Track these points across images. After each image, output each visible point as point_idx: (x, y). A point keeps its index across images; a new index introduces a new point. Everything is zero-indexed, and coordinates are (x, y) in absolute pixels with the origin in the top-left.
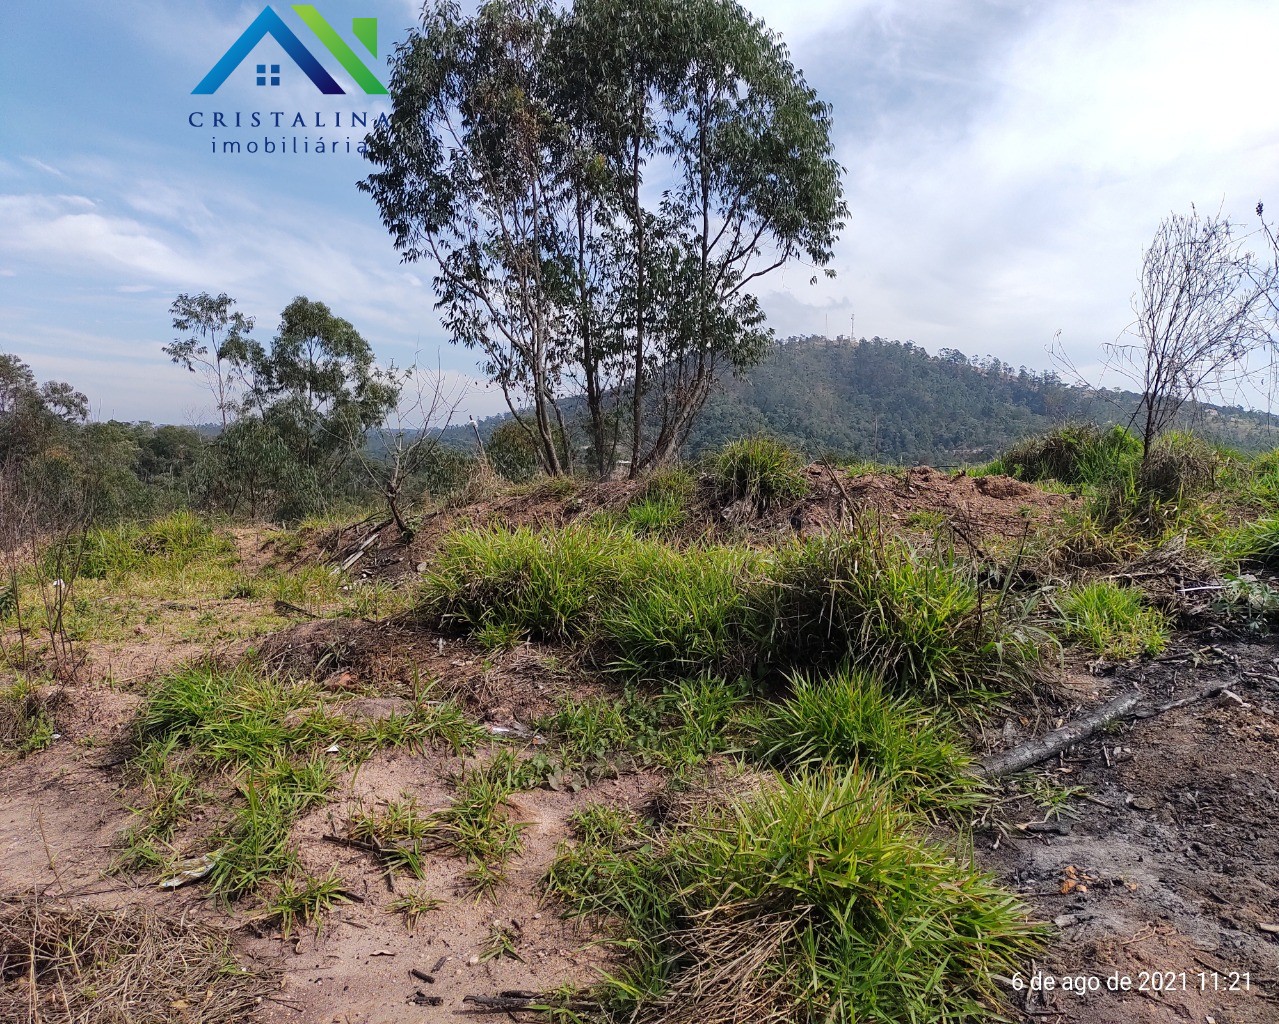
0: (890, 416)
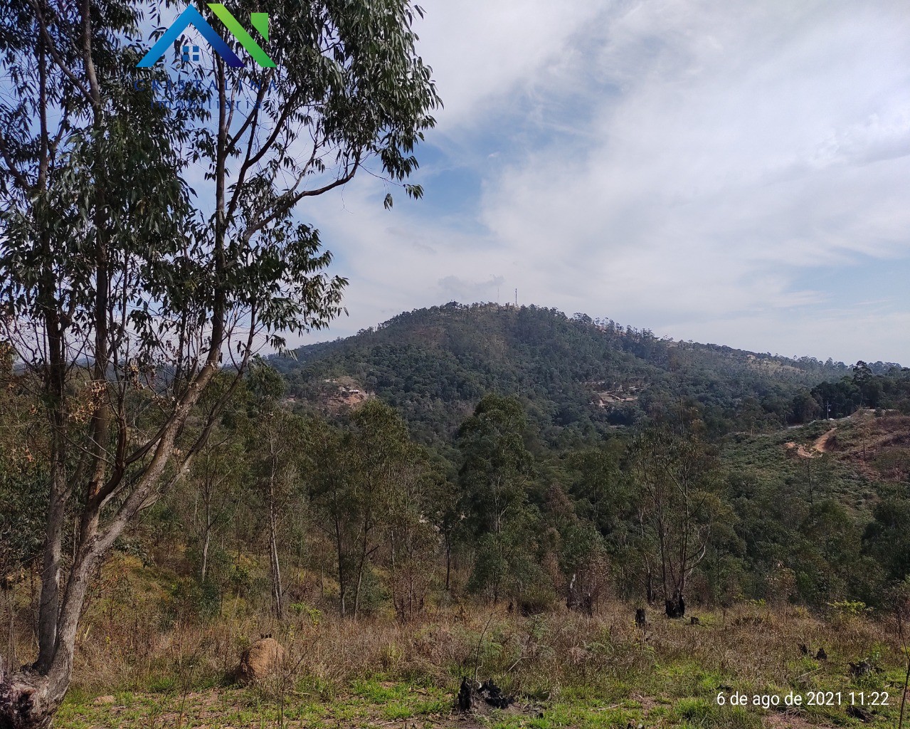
0: (542, 359)
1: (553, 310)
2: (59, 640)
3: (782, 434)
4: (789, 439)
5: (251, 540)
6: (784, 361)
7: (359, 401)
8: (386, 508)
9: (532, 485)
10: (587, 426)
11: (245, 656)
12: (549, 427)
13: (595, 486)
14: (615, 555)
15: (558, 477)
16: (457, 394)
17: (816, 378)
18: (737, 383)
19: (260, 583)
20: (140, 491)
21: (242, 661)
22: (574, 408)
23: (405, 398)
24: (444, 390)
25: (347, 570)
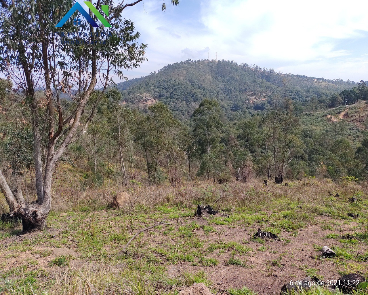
0: (227, 83)
1: (232, 62)
2: (45, 192)
3: (325, 112)
4: (329, 114)
5: (113, 158)
6: (329, 81)
7: (152, 103)
8: (165, 144)
9: (222, 136)
10: (245, 111)
11: (115, 198)
12: (230, 112)
13: (248, 135)
14: (255, 161)
15: (233, 132)
16: (191, 99)
17: (342, 88)
18: (308, 91)
19: (117, 174)
20: (69, 135)
21: (114, 200)
22: (240, 103)
23: (170, 101)
24: (186, 98)
25: (150, 168)
